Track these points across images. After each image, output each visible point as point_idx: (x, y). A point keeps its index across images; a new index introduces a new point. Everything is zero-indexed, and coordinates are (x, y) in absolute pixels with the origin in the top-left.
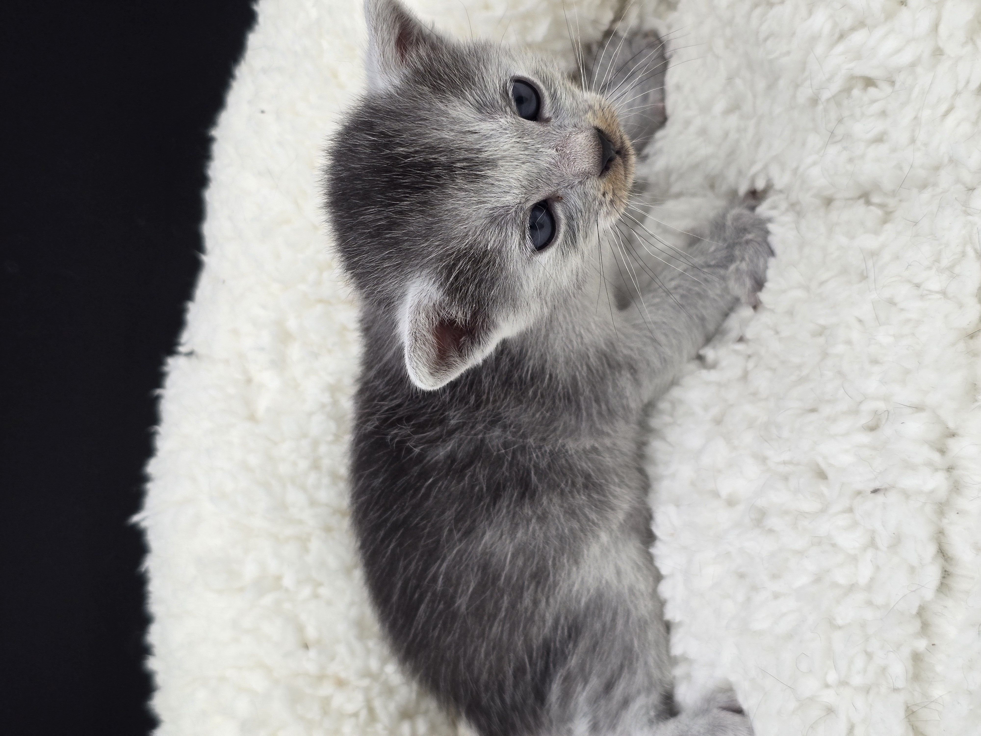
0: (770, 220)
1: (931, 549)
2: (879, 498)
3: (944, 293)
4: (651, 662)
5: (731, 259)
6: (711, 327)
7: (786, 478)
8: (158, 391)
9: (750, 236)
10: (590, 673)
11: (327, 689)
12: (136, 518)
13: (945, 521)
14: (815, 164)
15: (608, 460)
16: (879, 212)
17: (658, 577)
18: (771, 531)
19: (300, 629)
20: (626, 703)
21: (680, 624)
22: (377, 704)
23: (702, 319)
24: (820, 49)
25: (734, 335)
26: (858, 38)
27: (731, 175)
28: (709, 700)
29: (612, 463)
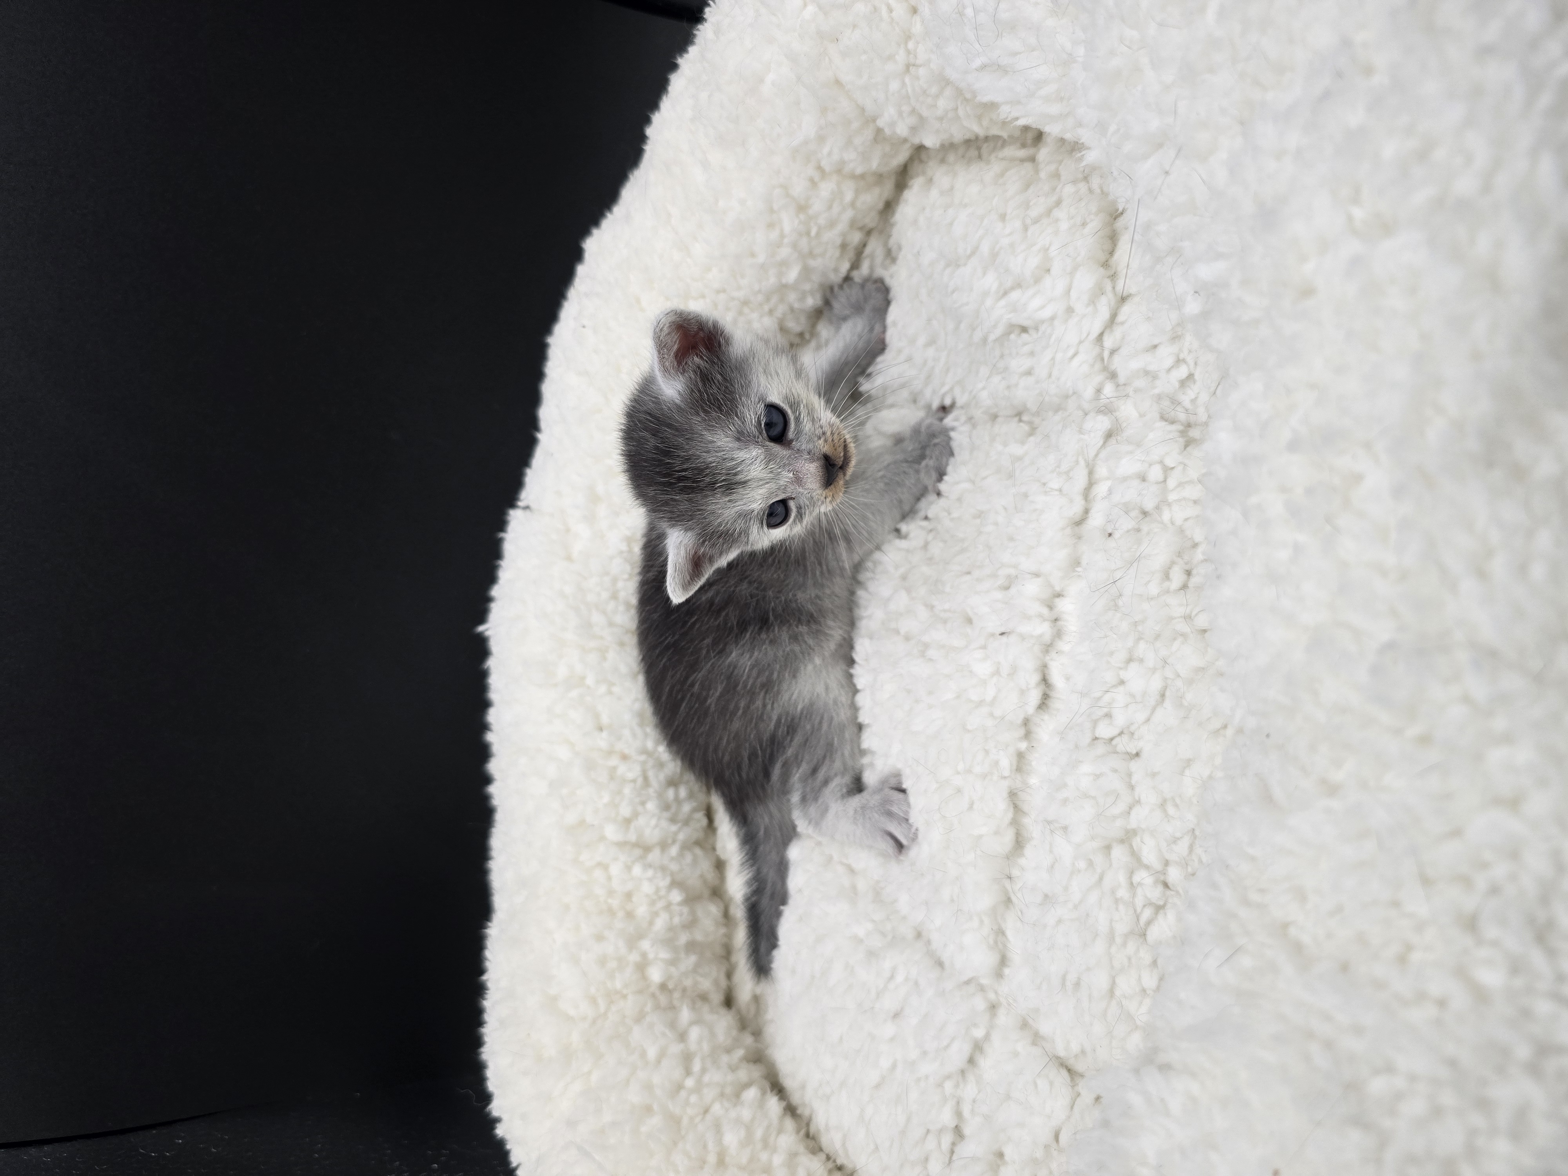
0: (953, 429)
1: (1036, 678)
2: (1004, 638)
3: (1060, 490)
4: (846, 753)
5: (922, 457)
6: (907, 508)
7: (945, 622)
9: (936, 441)
10: (802, 761)
11: (614, 761)
12: (481, 629)
13: (1048, 658)
14: (984, 388)
15: (827, 604)
16: (1026, 428)
17: (855, 691)
18: (931, 660)
19: (597, 716)
20: (826, 782)
21: (868, 725)
22: (651, 774)
23: (900, 502)
24: (989, 302)
25: (922, 514)
26: (1015, 295)
27: (928, 393)
28: (884, 782)
29: (830, 606)
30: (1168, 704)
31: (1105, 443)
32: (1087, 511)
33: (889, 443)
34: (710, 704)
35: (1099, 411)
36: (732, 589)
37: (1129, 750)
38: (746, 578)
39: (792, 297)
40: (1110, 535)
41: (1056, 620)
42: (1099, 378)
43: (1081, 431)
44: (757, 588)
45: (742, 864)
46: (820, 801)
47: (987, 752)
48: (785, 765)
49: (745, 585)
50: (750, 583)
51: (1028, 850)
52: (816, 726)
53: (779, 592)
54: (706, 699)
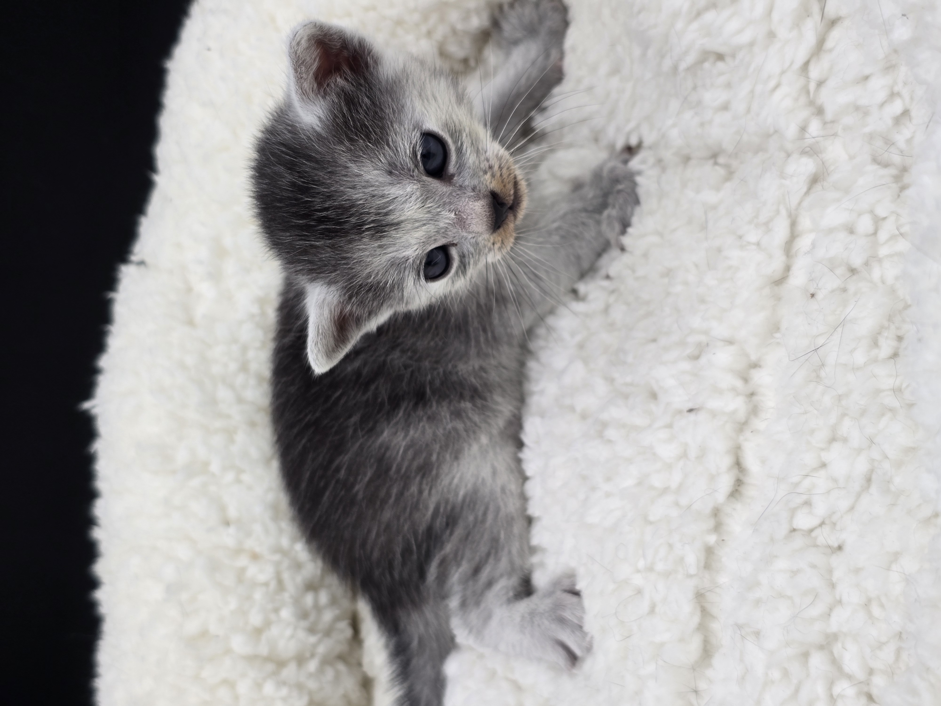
0: (639, 173)
1: (727, 461)
2: (692, 417)
3: (758, 244)
4: (514, 551)
5: (604, 206)
6: (586, 265)
7: (626, 397)
8: (112, 295)
9: (620, 187)
10: (462, 558)
11: (243, 561)
12: (86, 405)
13: (741, 438)
14: (674, 126)
15: (493, 376)
16: (721, 171)
17: (525, 479)
18: (610, 441)
19: (222, 508)
20: (490, 584)
21: (539, 518)
22: (286, 576)
23: (578, 258)
24: (679, 25)
25: (603, 272)
26: (709, 16)
27: (611, 132)
28: (556, 584)
29: (497, 379)
30: (873, 489)
31: (809, 189)
32: (788, 269)
33: (566, 189)
34: (358, 492)
35: (804, 153)
36: (382, 358)
37: (831, 543)
38: (398, 345)
39: (454, 16)
40: (813, 295)
41: (752, 394)
42: (805, 113)
43: (782, 175)
44: (411, 358)
45: (392, 679)
46: (483, 605)
47: (671, 546)
48: (443, 562)
49: (396, 354)
50: (403, 352)
51: (717, 661)
52: (480, 517)
53: (437, 362)
54: (353, 485)
